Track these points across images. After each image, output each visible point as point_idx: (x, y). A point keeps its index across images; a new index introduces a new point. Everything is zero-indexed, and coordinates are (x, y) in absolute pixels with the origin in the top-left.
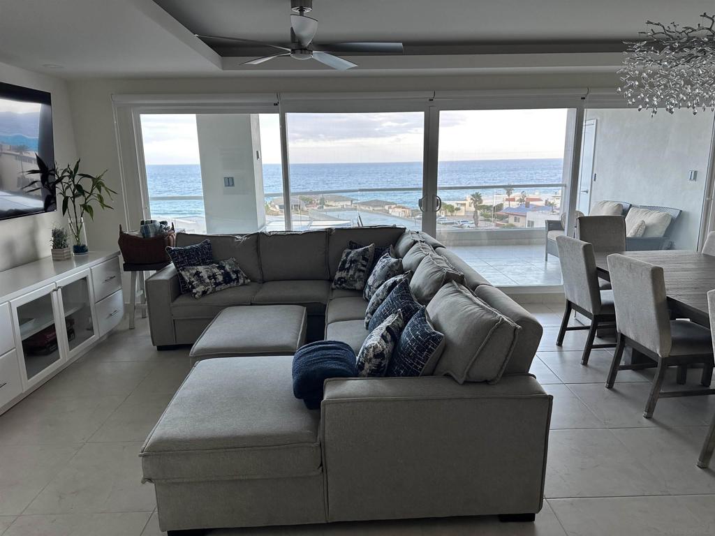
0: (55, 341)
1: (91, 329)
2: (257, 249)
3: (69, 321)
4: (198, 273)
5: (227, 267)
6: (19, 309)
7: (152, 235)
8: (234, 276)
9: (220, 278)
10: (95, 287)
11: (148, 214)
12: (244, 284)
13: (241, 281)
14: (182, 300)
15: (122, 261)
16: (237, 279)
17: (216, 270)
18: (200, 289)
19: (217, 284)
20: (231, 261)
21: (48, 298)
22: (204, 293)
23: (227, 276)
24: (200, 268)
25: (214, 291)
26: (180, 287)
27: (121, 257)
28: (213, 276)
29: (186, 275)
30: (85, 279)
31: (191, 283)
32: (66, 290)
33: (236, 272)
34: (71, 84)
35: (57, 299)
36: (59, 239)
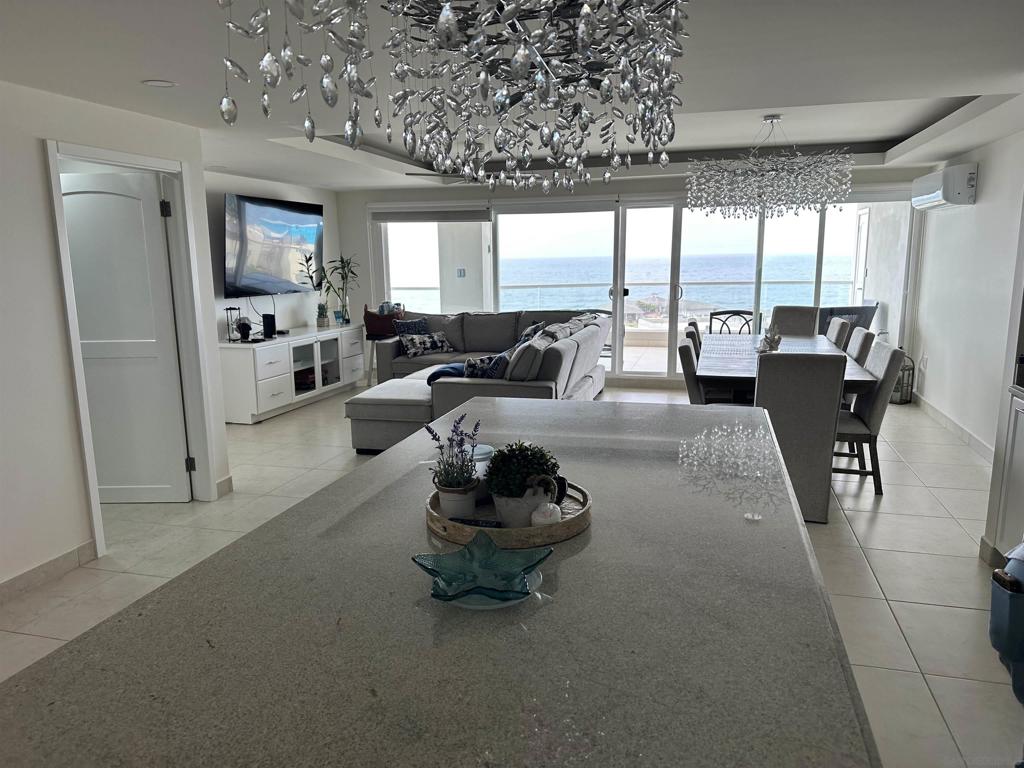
0: (314, 382)
1: (338, 379)
2: (462, 326)
3: (323, 366)
4: (412, 340)
5: (436, 338)
6: (294, 349)
7: (386, 313)
8: (440, 345)
9: (429, 345)
10: (343, 347)
11: (389, 298)
12: (447, 352)
13: (445, 349)
14: (400, 359)
15: (365, 333)
16: (442, 347)
17: (426, 339)
18: (413, 351)
19: (425, 349)
20: (440, 333)
21: (310, 347)
22: (415, 354)
23: (434, 345)
24: (415, 336)
25: (423, 354)
26: (400, 350)
27: (364, 329)
28: (424, 343)
29: (404, 340)
30: (336, 340)
31: (407, 346)
32: (324, 344)
33: (442, 342)
34: (339, 195)
35: (317, 349)
36: (322, 310)
